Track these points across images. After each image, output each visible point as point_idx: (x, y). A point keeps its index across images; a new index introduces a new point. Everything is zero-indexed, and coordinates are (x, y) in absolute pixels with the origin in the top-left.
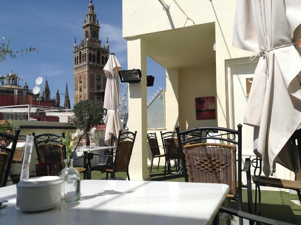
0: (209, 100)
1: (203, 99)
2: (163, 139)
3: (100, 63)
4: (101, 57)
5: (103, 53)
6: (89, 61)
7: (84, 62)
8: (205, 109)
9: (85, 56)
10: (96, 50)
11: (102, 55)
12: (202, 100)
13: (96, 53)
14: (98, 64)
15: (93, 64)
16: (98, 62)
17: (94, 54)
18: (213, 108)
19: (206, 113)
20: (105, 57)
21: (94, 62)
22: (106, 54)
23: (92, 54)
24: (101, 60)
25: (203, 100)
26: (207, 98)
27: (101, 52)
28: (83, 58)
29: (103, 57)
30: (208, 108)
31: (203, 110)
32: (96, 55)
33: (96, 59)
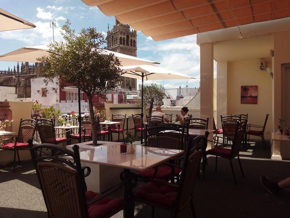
0: (253, 88)
1: (248, 87)
2: (223, 121)
3: (129, 46)
4: (130, 40)
5: (131, 36)
6: (120, 44)
7: (116, 45)
8: (249, 95)
9: (117, 40)
10: (126, 34)
11: (130, 38)
12: (246, 88)
13: (125, 37)
14: (127, 47)
15: (123, 47)
16: (128, 44)
17: (124, 38)
18: (256, 96)
19: (249, 99)
20: (133, 40)
21: (124, 44)
22: (134, 37)
23: (122, 38)
24: (130, 43)
25: (248, 89)
26: (252, 87)
27: (129, 35)
28: (115, 42)
29: (131, 40)
30: (252, 95)
31: (247, 96)
32: (126, 39)
33: (126, 42)
